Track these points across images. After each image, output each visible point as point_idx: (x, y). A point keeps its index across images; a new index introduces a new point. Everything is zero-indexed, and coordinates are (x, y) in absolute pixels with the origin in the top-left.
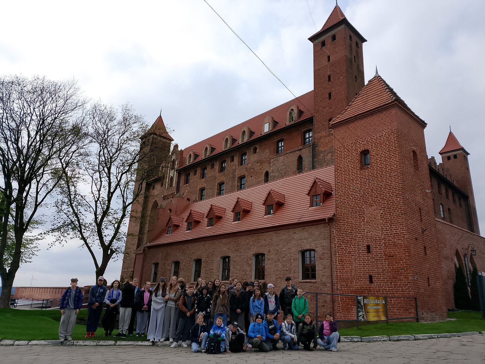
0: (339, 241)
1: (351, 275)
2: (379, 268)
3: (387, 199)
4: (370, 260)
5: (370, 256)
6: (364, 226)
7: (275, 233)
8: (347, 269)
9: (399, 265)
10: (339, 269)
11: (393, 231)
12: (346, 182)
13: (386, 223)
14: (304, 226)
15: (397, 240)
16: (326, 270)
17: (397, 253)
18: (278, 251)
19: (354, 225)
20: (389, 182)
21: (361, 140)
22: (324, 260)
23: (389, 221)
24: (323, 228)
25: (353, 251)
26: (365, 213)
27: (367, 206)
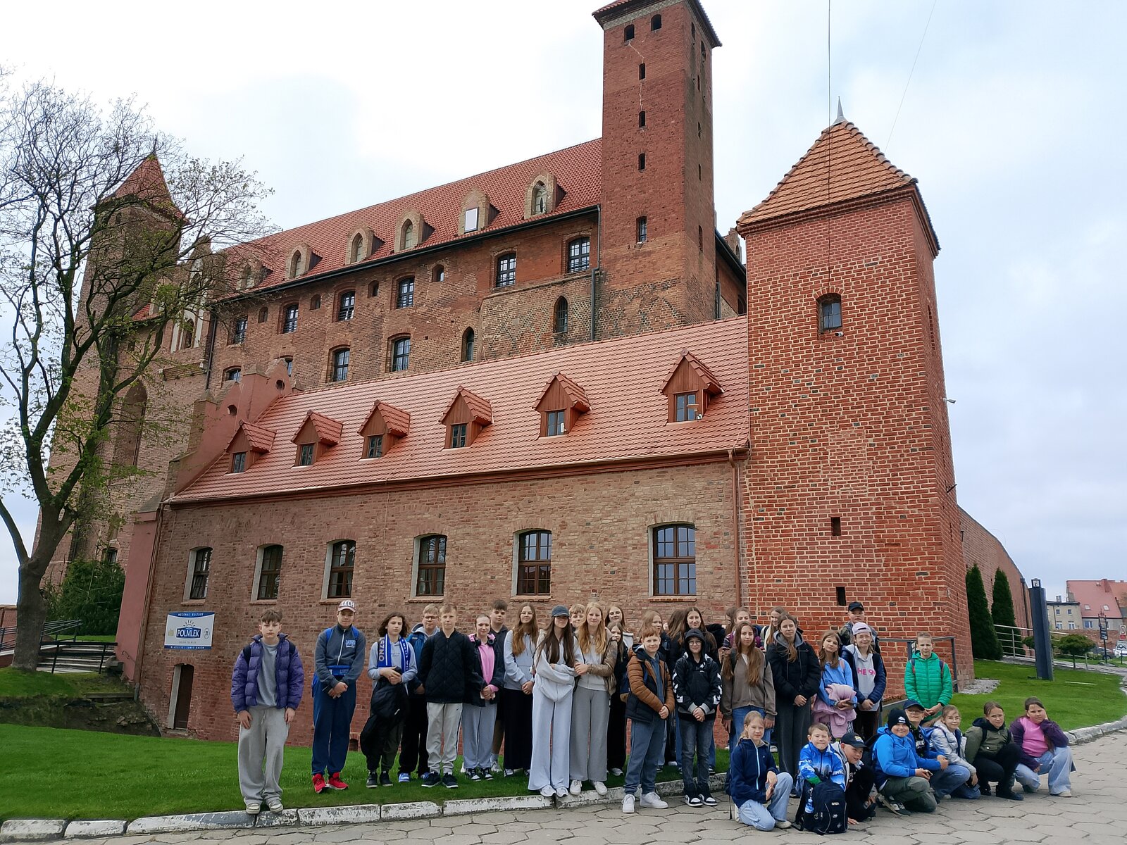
0: (759, 506)
1: (789, 586)
2: (864, 570)
3: (885, 412)
4: (840, 552)
5: (839, 543)
6: (824, 473)
7: (579, 480)
8: (778, 572)
9: (912, 564)
10: (758, 572)
11: (899, 486)
12: (780, 366)
13: (881, 467)
14: (663, 467)
15: (908, 507)
16: (722, 573)
17: (907, 537)
18: (589, 524)
19: (799, 469)
20: (891, 374)
21: (820, 268)
22: (717, 550)
23: (891, 464)
24: (716, 474)
25: (796, 531)
26: (830, 442)
27: (833, 427)
